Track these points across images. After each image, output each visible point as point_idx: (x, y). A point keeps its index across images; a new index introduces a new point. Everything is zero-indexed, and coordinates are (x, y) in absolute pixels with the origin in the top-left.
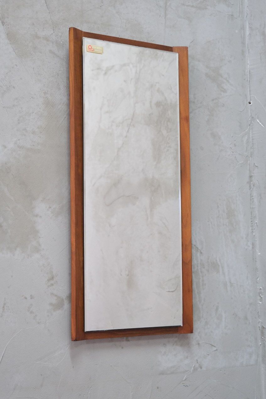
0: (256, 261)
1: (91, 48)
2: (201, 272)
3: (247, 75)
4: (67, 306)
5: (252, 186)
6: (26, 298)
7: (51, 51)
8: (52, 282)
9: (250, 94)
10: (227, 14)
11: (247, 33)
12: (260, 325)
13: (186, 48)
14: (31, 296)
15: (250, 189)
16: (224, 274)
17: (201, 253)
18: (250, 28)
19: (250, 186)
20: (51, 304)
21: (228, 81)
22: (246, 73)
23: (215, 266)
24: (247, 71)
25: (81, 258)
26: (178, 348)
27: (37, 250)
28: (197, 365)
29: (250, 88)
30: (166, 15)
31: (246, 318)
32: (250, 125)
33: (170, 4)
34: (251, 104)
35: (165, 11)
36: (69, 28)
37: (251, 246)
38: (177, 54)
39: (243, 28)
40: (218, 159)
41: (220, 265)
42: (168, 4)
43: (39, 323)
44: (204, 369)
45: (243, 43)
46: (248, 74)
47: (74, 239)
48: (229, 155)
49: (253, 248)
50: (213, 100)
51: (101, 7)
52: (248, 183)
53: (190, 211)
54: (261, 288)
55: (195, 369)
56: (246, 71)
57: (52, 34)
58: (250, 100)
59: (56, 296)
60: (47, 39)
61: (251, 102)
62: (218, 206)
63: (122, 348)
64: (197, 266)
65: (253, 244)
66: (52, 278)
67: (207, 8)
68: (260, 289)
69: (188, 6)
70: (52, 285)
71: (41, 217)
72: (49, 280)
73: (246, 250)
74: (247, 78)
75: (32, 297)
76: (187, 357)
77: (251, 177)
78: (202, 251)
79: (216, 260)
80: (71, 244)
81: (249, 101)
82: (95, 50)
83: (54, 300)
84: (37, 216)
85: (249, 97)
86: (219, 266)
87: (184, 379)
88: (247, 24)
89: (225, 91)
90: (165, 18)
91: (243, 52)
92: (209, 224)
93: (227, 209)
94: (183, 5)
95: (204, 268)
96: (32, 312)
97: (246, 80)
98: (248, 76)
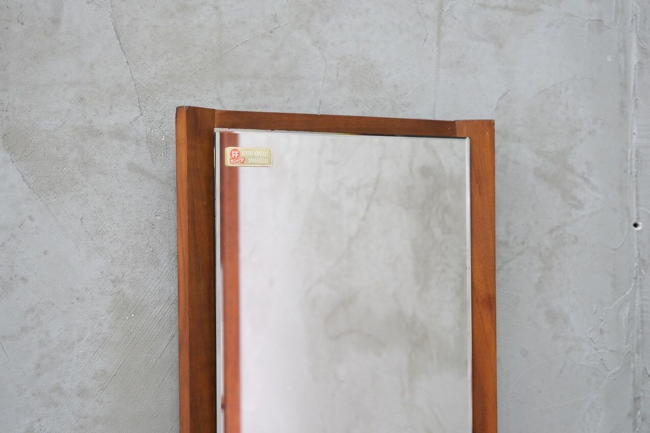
1: (237, 155)
3: (631, 159)
5: (639, 421)
7: (132, 167)
9: (638, 205)
10: (586, 19)
11: (634, 59)
13: (490, 124)
15: (635, 429)
18: (642, 49)
19: (635, 424)
21: (586, 180)
22: (629, 156)
24: (632, 152)
29: (637, 190)
30: (439, 34)
32: (636, 278)
33: (450, 7)
34: (639, 228)
35: (439, 27)
36: (178, 109)
38: (467, 141)
39: (624, 49)
40: (561, 372)
42: (446, 8)
45: (624, 86)
46: (634, 156)
48: (588, 358)
50: (551, 231)
51: (271, 32)
52: (629, 415)
56: (630, 151)
57: (136, 119)
58: (638, 219)
60: (120, 134)
61: (640, 223)
67: (540, 10)
69: (494, 8)
74: (631, 166)
77: (636, 399)
81: (634, 221)
82: (250, 160)
85: (635, 212)
88: (634, 38)
89: (579, 205)
90: (438, 43)
91: (623, 107)
94: (484, 6)
97: (629, 172)
98: (634, 162)
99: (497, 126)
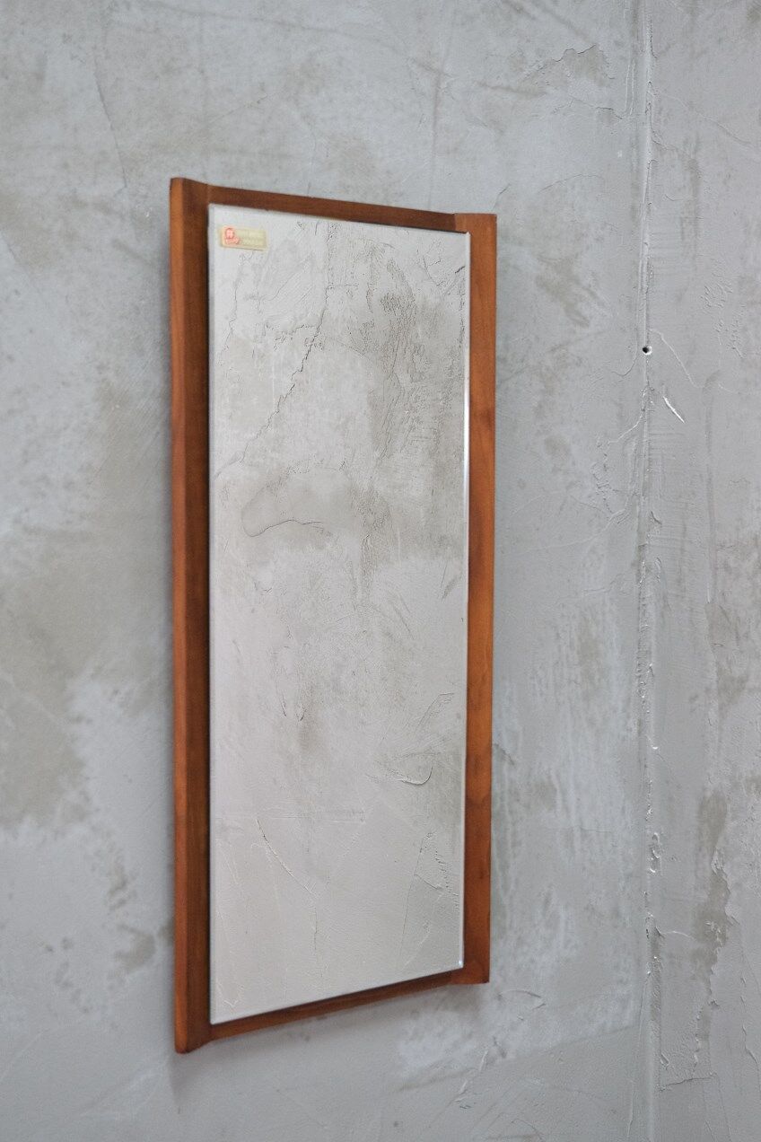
0: (645, 766)
1: (231, 235)
2: (511, 812)
3: (642, 273)
4: (162, 954)
5: (643, 572)
6: (50, 949)
7: (117, 244)
8: (121, 895)
9: (648, 326)
10: (596, 107)
11: (648, 157)
12: (648, 926)
13: (492, 218)
14: (65, 940)
15: (639, 580)
16: (567, 809)
17: (512, 763)
18: (656, 144)
19: (639, 574)
20: (119, 955)
21: (592, 294)
22: (640, 271)
23: (544, 792)
24: (643, 265)
25: (202, 830)
26: (450, 1016)
27: (80, 814)
28: (495, 1050)
29: (648, 309)
30: (436, 116)
31: (616, 913)
32: (644, 410)
33: (448, 84)
34: (648, 354)
35: (436, 107)
36: (173, 181)
37: (635, 729)
38: (467, 237)
39: (636, 144)
40: (561, 509)
41: (557, 787)
42: (443, 85)
43: (86, 1011)
44: (510, 1056)
45: (636, 187)
46: (645, 271)
47: (182, 783)
48: (590, 497)
49: (639, 733)
50: (553, 350)
51: (258, 102)
52: (633, 565)
53: (491, 667)
54: (656, 834)
55: (490, 1062)
56: (641, 262)
57: (120, 192)
58: (648, 342)
59: (132, 931)
60: (104, 207)
61: (650, 347)
62: (558, 634)
63: (308, 1039)
64: (502, 799)
65: (640, 723)
66: (123, 885)
67: (546, 93)
68: (654, 837)
69: (494, 88)
70: (122, 903)
71: (89, 721)
72: (112, 892)
73: (624, 740)
74: (642, 281)
75: (67, 944)
76: (470, 1036)
77: (641, 548)
78: (514, 758)
79: (549, 777)
80: (175, 796)
81: (644, 345)
82: (245, 241)
83: (127, 944)
84: (79, 720)
85: (645, 333)
86: (556, 790)
87: (462, 1090)
88: (649, 131)
89: (584, 322)
90: (435, 124)
91: (634, 210)
92: (534, 685)
93: (580, 639)
94: (484, 85)
95: (518, 800)
96: (67, 985)
97: (640, 288)
98: (645, 276)
99: (499, 222)
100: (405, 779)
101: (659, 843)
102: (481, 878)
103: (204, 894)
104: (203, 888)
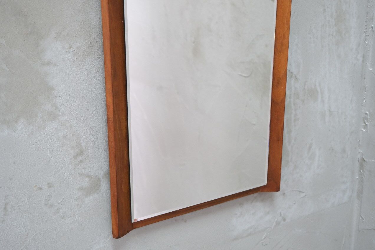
0: (365, 78)
2: (294, 104)
4: (105, 187)
6: (40, 189)
8: (80, 158)
12: (359, 156)
14: (48, 184)
16: (323, 101)
17: (296, 79)
20: (81, 189)
23: (313, 93)
27: (53, 116)
28: (280, 219)
31: (344, 151)
37: (361, 59)
41: (319, 90)
43: (63, 218)
44: (288, 220)
49: (363, 61)
53: (288, 29)
54: (367, 112)
55: (278, 223)
59: (88, 176)
62: (325, 10)
63: (185, 221)
64: (290, 98)
65: (364, 56)
66: (81, 153)
68: (366, 114)
70: (81, 162)
71: (55, 64)
72: (75, 157)
73: (355, 65)
75: (50, 185)
76: (269, 213)
78: (298, 77)
79: (315, 85)
83: (85, 183)
84: (48, 64)
86: (318, 92)
87: (263, 238)
92: (310, 38)
93: (336, 12)
95: (298, 98)
96: (51, 206)
100: (240, 73)
101: (369, 117)
102: (278, 141)
103: (126, 158)
104: (125, 155)
